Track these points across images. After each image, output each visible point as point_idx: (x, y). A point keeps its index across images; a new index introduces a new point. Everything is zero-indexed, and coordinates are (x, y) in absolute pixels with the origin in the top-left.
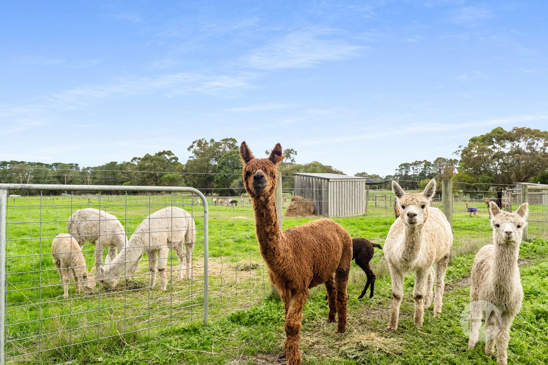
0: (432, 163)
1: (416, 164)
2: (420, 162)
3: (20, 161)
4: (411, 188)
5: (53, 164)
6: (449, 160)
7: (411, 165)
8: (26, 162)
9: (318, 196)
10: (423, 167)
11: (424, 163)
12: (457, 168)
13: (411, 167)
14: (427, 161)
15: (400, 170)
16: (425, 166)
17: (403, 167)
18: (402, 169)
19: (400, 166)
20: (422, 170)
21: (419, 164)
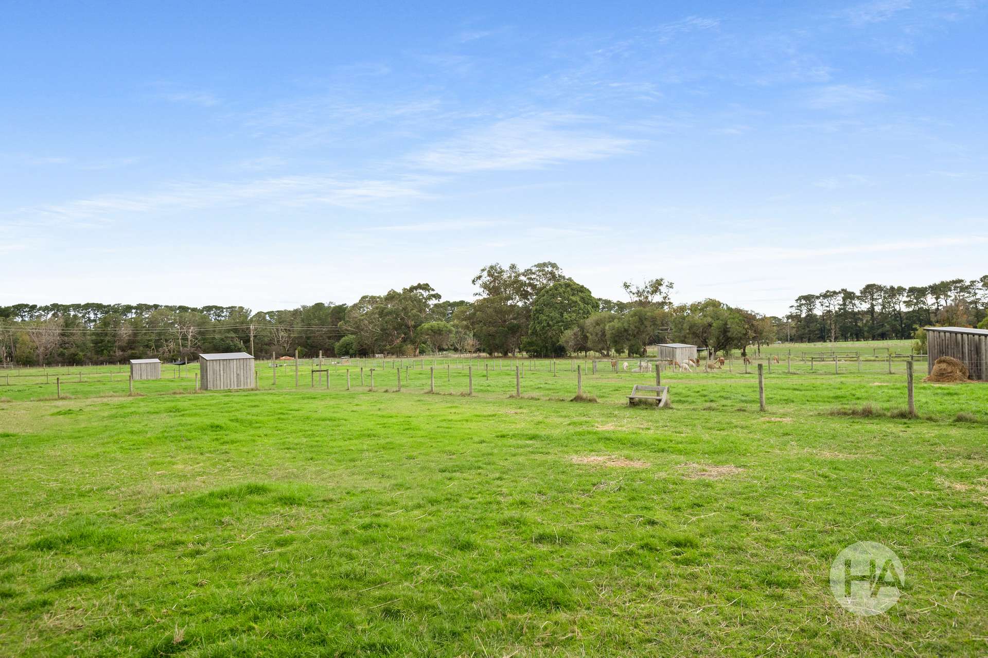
0: (858, 294)
1: (827, 295)
2: (835, 293)
3: (151, 304)
4: (819, 338)
5: (204, 308)
6: (889, 288)
7: (818, 298)
8: (161, 306)
9: (974, 356)
10: (841, 302)
11: (842, 295)
12: (905, 302)
13: (817, 302)
14: (848, 290)
15: (798, 306)
16: (844, 299)
17: (803, 302)
18: (800, 306)
19: (797, 300)
20: (839, 307)
21: (832, 296)
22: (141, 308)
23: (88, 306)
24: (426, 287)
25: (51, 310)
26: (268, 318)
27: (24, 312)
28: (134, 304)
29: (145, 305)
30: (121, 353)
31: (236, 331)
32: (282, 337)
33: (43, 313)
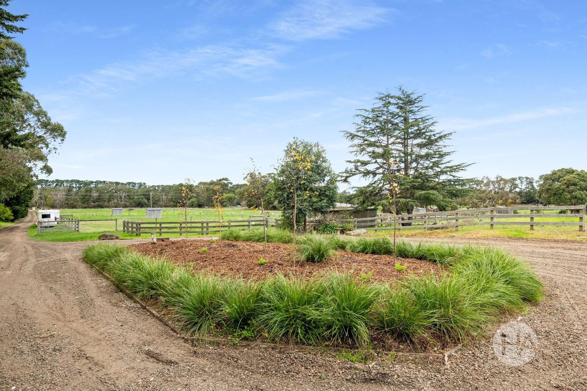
22: (98, 182)
23: (72, 181)
24: (226, 179)
25: (55, 182)
26: (157, 188)
27: (42, 183)
28: (94, 181)
29: (99, 181)
30: (93, 204)
31: (144, 195)
32: (164, 198)
33: (51, 184)
